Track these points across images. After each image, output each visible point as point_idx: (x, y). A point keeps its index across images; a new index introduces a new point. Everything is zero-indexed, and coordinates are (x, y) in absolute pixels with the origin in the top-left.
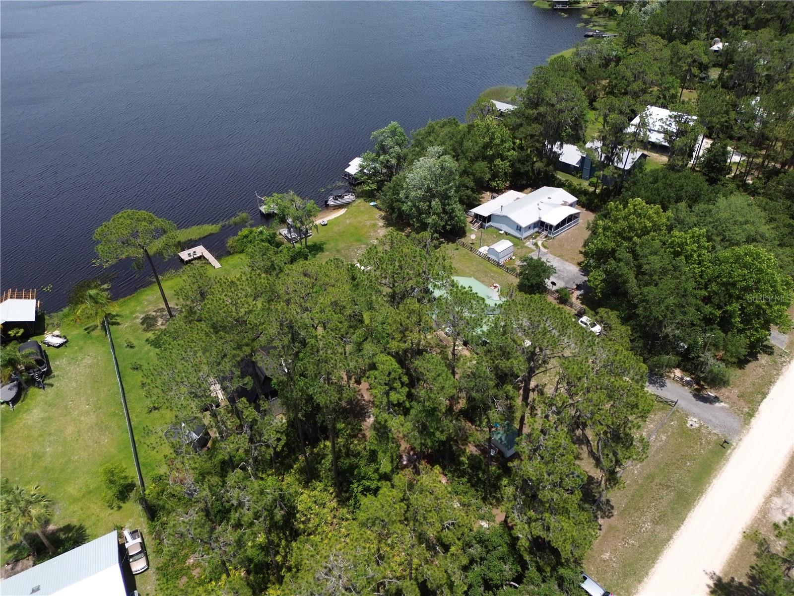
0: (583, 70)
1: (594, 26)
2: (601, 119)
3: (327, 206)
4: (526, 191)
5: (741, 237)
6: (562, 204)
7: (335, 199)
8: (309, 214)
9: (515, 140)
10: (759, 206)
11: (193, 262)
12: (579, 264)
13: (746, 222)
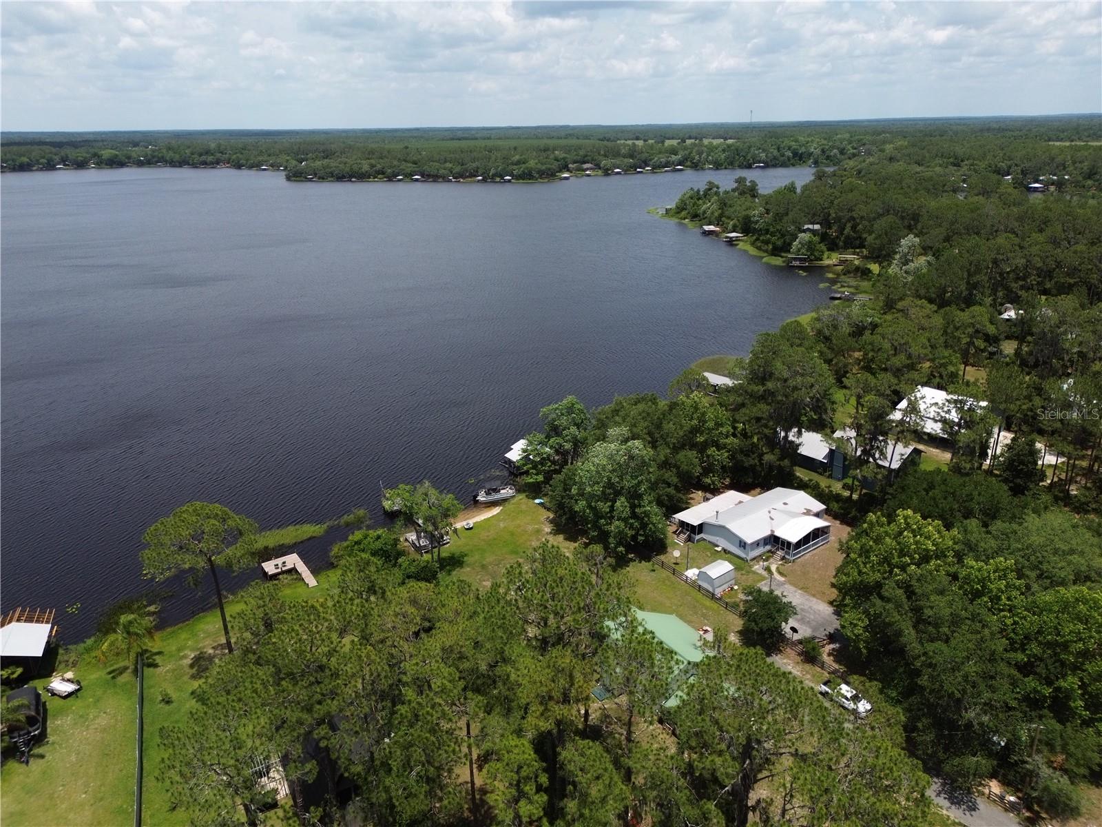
0: (827, 339)
1: (843, 286)
2: (853, 401)
3: (476, 502)
4: (753, 492)
5: (1066, 573)
6: (804, 514)
7: (488, 493)
8: (447, 514)
9: (737, 425)
10: (1089, 528)
11: (281, 576)
12: (831, 603)
13: (1072, 552)
